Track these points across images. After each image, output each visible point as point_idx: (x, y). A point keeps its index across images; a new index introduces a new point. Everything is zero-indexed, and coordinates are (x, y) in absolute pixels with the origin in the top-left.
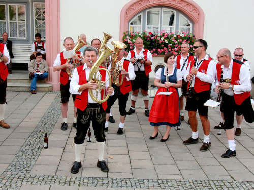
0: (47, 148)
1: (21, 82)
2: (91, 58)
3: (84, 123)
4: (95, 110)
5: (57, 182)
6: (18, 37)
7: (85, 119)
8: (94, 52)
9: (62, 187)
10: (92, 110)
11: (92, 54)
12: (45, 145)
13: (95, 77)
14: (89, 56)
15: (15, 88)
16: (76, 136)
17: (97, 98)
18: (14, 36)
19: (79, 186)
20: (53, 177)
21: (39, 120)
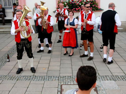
1: (8, 29)
2: (19, 15)
3: (20, 49)
4: (24, 42)
6: (8, 6)
7: (20, 47)
8: (20, 12)
9: (9, 81)
10: (23, 42)
11: (19, 13)
12: (8, 60)
13: (22, 25)
14: (18, 15)
15: (5, 32)
16: (17, 56)
17: (24, 35)
18: (6, 6)
19: (17, 80)
20: (6, 76)
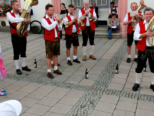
0: (118, 73)
1: (102, 32)
2: (149, 16)
3: (142, 59)
4: (150, 51)
5: (124, 95)
6: (102, 5)
9: (127, 98)
10: (148, 51)
12: (117, 71)
14: (148, 14)
15: (99, 36)
16: (137, 67)
18: (99, 5)
19: (138, 99)
20: (121, 92)
21: (113, 55)
